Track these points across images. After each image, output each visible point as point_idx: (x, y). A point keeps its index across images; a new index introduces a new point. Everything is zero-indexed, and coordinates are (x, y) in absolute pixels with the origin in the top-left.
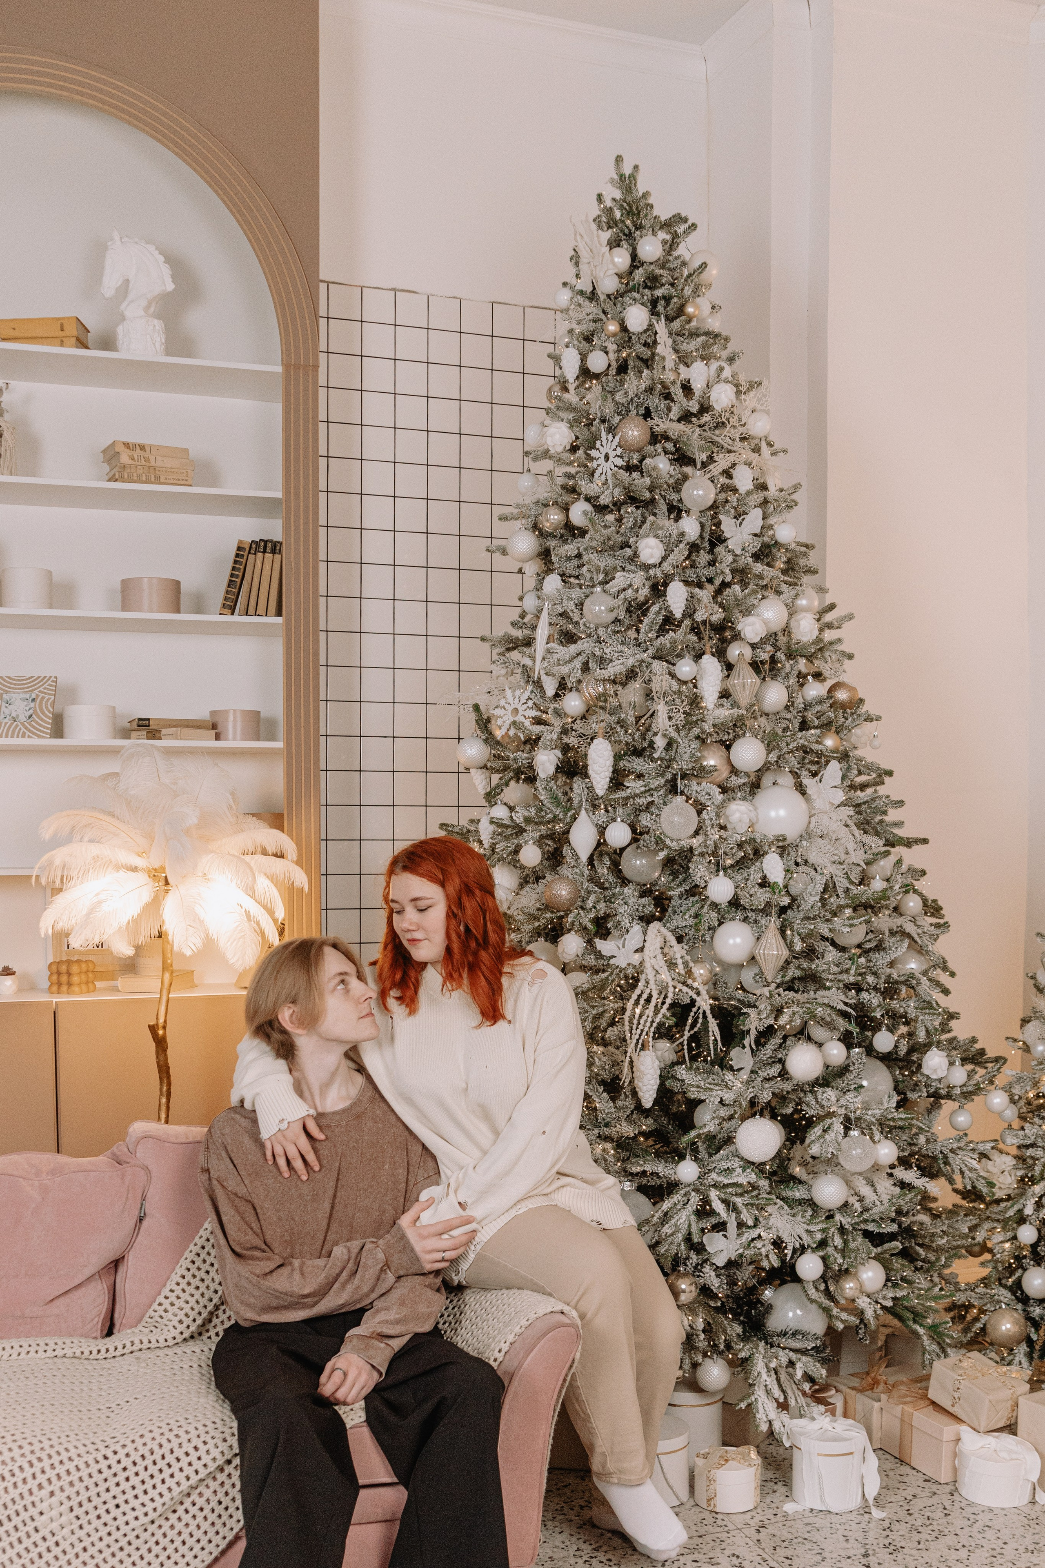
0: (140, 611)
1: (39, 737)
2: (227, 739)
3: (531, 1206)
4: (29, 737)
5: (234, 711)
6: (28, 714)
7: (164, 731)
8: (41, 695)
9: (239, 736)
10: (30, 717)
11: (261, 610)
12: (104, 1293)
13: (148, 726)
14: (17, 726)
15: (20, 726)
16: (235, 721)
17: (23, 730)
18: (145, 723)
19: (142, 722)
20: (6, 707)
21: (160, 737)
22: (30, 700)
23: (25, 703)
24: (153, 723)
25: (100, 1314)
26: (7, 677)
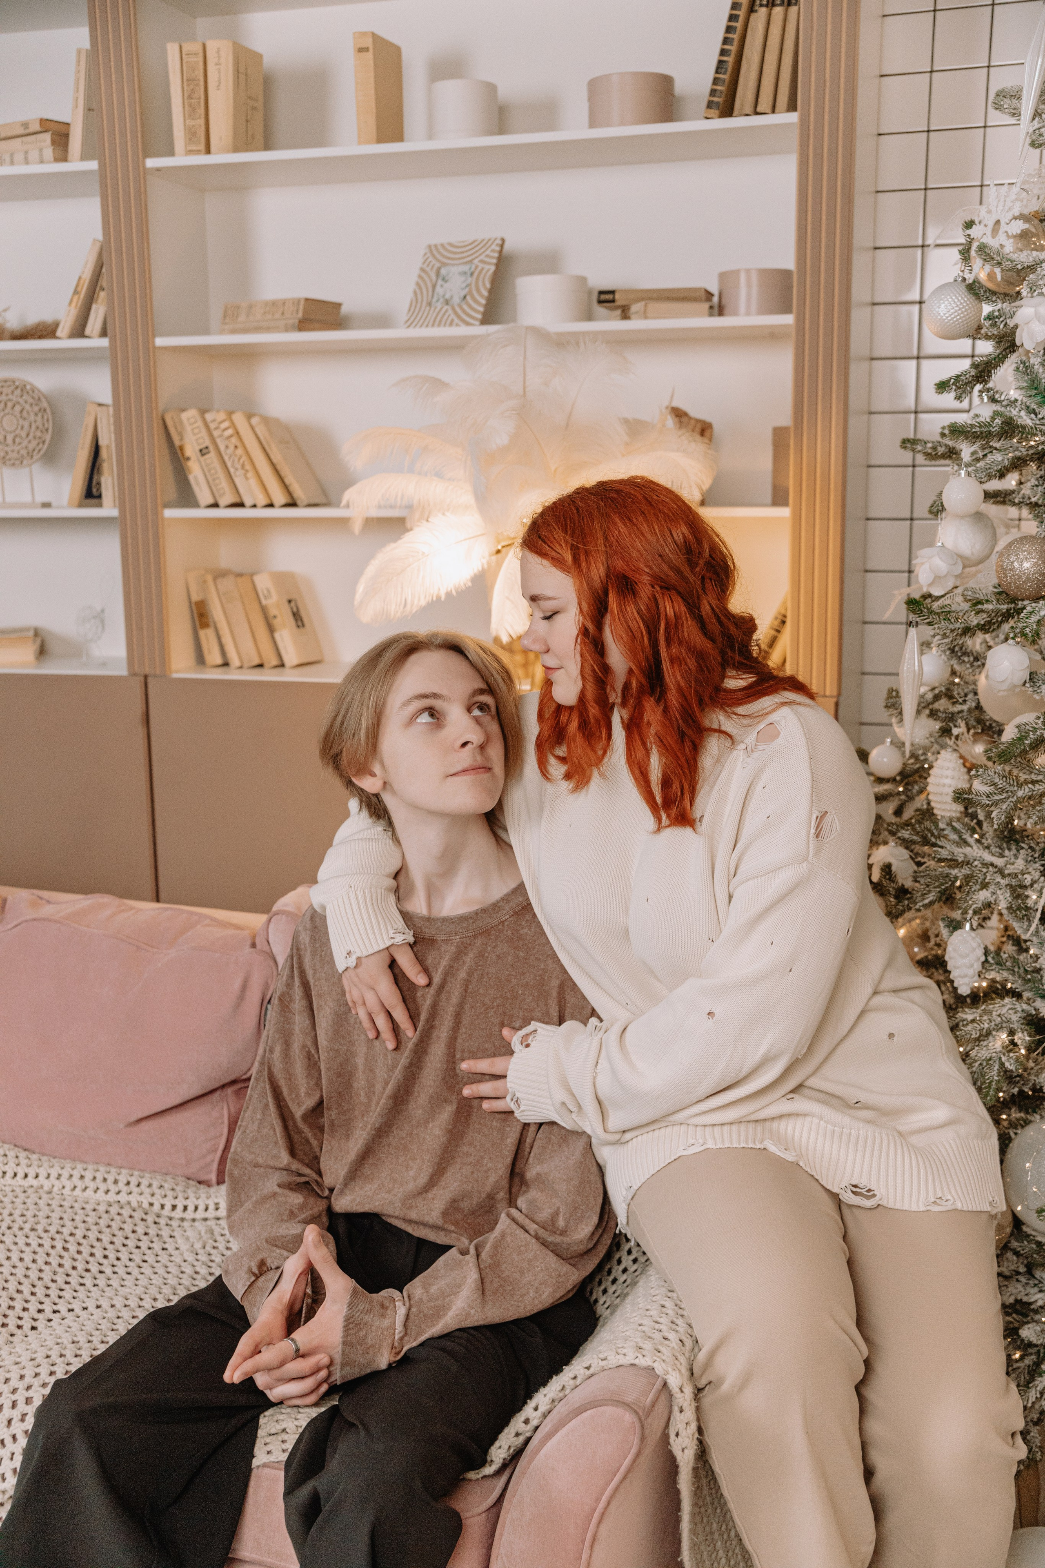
0: (608, 125)
1: (468, 324)
2: (735, 313)
3: (710, 1145)
4: (457, 325)
5: (748, 271)
6: (463, 294)
7: (634, 308)
8: (481, 265)
9: (754, 307)
10: (465, 297)
11: (765, 103)
12: (223, 1123)
13: (613, 301)
14: (447, 311)
15: (450, 311)
16: (749, 286)
17: (453, 316)
18: (609, 297)
19: (603, 297)
20: (442, 286)
21: (632, 316)
22: (469, 274)
23: (463, 278)
24: (617, 296)
25: (216, 1150)
26: (451, 244)
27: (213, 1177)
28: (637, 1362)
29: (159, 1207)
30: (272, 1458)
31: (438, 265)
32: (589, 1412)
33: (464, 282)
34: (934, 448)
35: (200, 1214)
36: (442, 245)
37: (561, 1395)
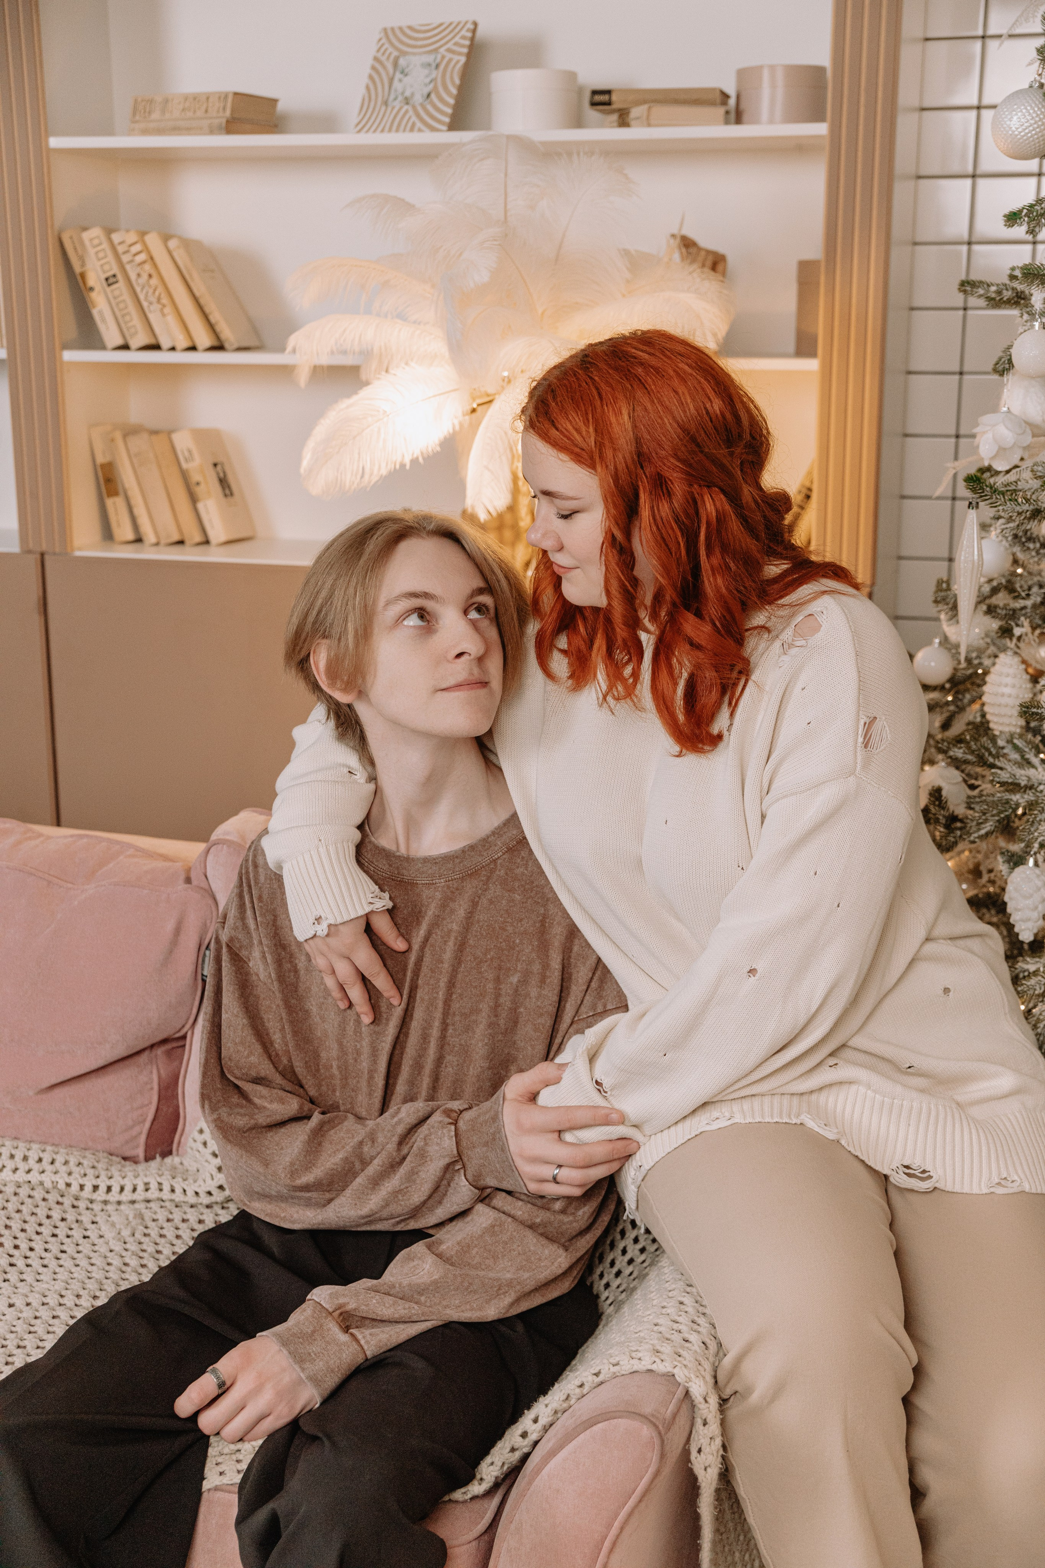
1: (433, 129)
2: (756, 121)
3: (738, 1119)
4: (420, 130)
5: (772, 68)
6: (426, 91)
7: (635, 112)
8: (449, 56)
9: (778, 113)
10: (429, 95)
12: (152, 1089)
13: (609, 103)
14: (407, 112)
15: (411, 113)
16: (773, 86)
17: (414, 118)
18: (604, 98)
19: (598, 98)
20: (400, 80)
21: (632, 123)
22: (434, 65)
23: (426, 71)
24: (614, 97)
25: (144, 1121)
26: (410, 28)
27: (140, 1152)
28: (654, 1367)
29: (78, 1188)
30: (225, 1480)
31: (395, 53)
32: (600, 1425)
33: (427, 76)
34: (999, 292)
35: (127, 1196)
36: (401, 29)
37: (565, 1405)
